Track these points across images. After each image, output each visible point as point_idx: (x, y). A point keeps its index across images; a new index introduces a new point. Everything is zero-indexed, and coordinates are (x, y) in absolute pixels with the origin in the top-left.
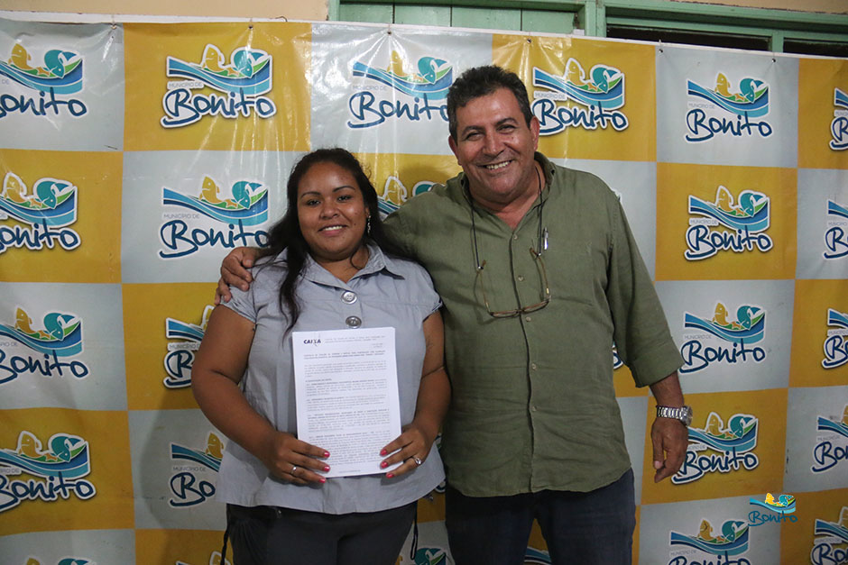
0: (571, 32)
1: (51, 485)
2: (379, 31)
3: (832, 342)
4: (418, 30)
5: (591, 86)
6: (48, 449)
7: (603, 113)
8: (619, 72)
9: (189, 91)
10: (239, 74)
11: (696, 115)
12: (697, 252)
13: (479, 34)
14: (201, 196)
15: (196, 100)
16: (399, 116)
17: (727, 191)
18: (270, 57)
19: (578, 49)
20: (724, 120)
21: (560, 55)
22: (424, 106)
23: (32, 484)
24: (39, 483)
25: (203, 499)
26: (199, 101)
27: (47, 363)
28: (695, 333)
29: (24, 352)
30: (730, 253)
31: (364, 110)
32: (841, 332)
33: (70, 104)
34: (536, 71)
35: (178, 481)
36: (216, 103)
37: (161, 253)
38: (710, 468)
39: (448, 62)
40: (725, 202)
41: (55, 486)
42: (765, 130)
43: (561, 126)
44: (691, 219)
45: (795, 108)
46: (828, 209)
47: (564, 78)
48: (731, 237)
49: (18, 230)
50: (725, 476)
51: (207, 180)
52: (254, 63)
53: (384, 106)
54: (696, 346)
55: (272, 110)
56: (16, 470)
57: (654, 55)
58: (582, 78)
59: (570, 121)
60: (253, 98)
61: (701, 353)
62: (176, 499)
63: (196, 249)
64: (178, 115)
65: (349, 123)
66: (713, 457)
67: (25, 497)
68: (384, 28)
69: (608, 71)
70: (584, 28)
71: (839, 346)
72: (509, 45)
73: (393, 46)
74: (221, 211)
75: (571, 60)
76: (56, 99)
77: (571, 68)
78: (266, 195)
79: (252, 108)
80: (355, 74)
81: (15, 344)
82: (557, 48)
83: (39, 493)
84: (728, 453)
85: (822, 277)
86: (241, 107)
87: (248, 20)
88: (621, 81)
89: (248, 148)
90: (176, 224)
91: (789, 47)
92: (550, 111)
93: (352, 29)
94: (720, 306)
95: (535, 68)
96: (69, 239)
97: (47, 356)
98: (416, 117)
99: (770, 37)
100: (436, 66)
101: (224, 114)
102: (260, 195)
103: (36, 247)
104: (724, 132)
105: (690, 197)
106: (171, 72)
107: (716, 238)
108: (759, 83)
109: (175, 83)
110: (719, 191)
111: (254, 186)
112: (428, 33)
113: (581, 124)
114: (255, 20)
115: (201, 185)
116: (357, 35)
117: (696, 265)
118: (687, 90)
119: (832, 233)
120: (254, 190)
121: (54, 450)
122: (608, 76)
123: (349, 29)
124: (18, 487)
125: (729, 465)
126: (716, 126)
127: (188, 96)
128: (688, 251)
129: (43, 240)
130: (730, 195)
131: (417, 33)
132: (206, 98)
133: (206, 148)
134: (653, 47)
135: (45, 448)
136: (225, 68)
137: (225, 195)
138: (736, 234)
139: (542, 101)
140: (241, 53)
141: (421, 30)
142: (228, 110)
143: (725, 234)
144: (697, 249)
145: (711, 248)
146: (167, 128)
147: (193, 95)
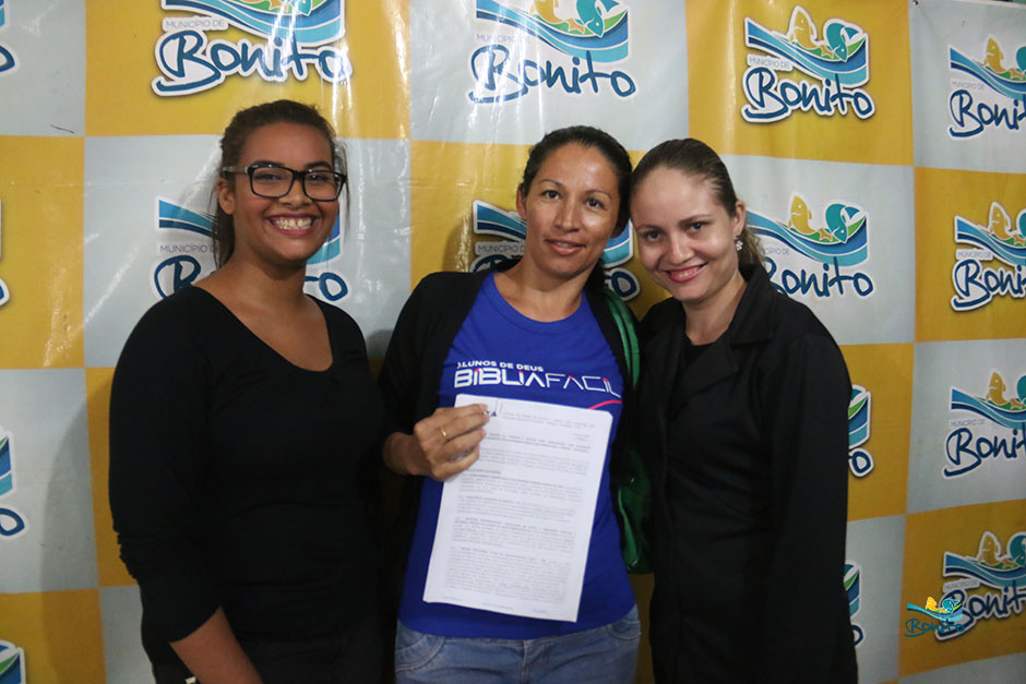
5: (826, 51)
8: (861, 31)
9: (203, 34)
10: (289, 8)
11: (961, 99)
12: (967, 299)
15: (216, 48)
17: (1003, 211)
20: (996, 107)
22: (587, 70)
26: (222, 53)
28: (965, 417)
30: (1008, 298)
31: (496, 75)
34: (749, 23)
36: (249, 57)
38: (984, 614)
40: (999, 228)
43: (785, 110)
44: (959, 251)
47: (788, 37)
48: (1009, 277)
50: (1005, 623)
53: (527, 67)
54: (965, 436)
55: (345, 70)
57: (906, 9)
59: (797, 102)
60: (312, 48)
61: (972, 446)
64: (183, 75)
65: (472, 95)
66: (988, 597)
69: (848, 30)
75: (798, 9)
77: (798, 23)
79: (311, 66)
80: (480, 15)
84: (1006, 590)
86: (293, 64)
88: (864, 45)
90: (182, 263)
92: (769, 86)
94: (996, 376)
95: (747, 20)
98: (576, 89)
100: (603, 9)
101: (263, 75)
104: (997, 124)
105: (957, 218)
106: (170, 2)
107: (990, 277)
109: (177, 20)
110: (992, 208)
113: (812, 107)
117: (966, 319)
118: (950, 61)
122: (847, 36)
125: (1008, 607)
126: (986, 115)
127: (200, 42)
128: (956, 297)
130: (1005, 216)
132: (232, 45)
138: (1014, 272)
139: (759, 70)
143: (1002, 273)
144: (967, 294)
145: (985, 293)
146: (163, 97)
147: (209, 42)
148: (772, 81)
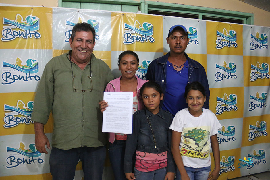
0: (137, 12)
2: (75, 11)
3: (218, 107)
4: (87, 11)
5: (143, 29)
7: (147, 37)
8: (151, 24)
9: (11, 29)
10: (28, 24)
13: (107, 12)
14: (16, 64)
15: (14, 32)
18: (39, 19)
19: (138, 17)
21: (133, 19)
25: (18, 165)
26: (15, 33)
31: (70, 36)
32: (221, 104)
34: (125, 24)
35: (9, 159)
36: (20, 34)
37: (2, 83)
39: (97, 21)
42: (197, 42)
43: (133, 41)
45: (205, 36)
46: (216, 67)
47: (134, 26)
51: (18, 59)
52: (33, 21)
55: (39, 36)
57: (162, 20)
59: (136, 40)
60: (33, 32)
62: (8, 165)
63: (14, 81)
65: (65, 40)
68: (76, 10)
69: (148, 24)
70: (141, 11)
71: (220, 108)
72: (117, 16)
73: (79, 16)
74: (23, 69)
75: (136, 21)
77: (136, 23)
78: (38, 64)
79: (33, 35)
80: (67, 24)
82: (132, 17)
85: (215, 87)
86: (29, 35)
87: (31, 6)
88: (152, 27)
89: (32, 48)
90: (7, 73)
91: (204, 18)
92: (130, 36)
93: (66, 10)
95: (125, 23)
99: (198, 15)
100: (93, 22)
101: (23, 37)
102: (36, 63)
106: (5, 23)
108: (194, 28)
109: (6, 26)
111: (34, 61)
112: (91, 12)
114: (34, 6)
115: (16, 60)
116: (67, 12)
119: (217, 74)
120: (34, 62)
122: (148, 26)
123: (65, 10)
127: (11, 31)
131: (87, 12)
132: (17, 32)
133: (18, 48)
134: (162, 17)
136: (23, 22)
137: (24, 64)
139: (127, 33)
140: (29, 17)
141: (89, 11)
142: (25, 36)
146: (3, 42)
147: (12, 31)
148: (130, 35)
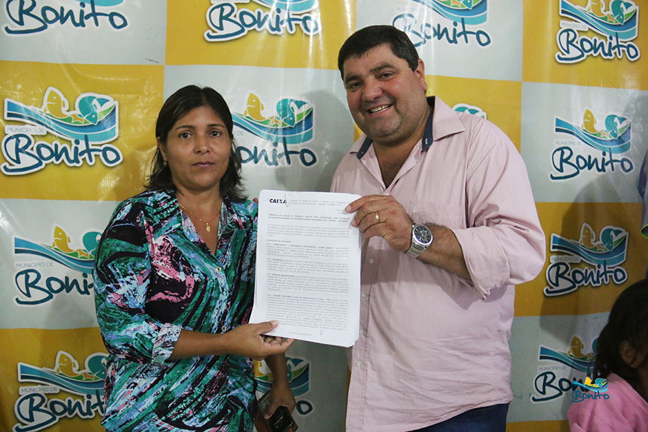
1: (89, 403)
5: (610, 18)
6: (85, 369)
8: (634, 4)
15: (242, 14)
16: (439, 38)
22: (462, 30)
23: (70, 402)
24: (76, 402)
26: (245, 17)
27: (85, 282)
29: (61, 271)
33: (111, 16)
34: (562, 1)
36: (262, 19)
41: (92, 405)
43: (582, 55)
49: (56, 146)
51: (252, 97)
53: (426, 28)
55: (317, 28)
56: (55, 389)
58: (602, 10)
60: (298, 15)
64: (223, 29)
67: (63, 415)
74: (265, 128)
76: (97, 11)
78: (312, 113)
81: (51, 264)
83: (77, 411)
88: (636, 13)
92: (573, 40)
96: (111, 156)
97: (85, 275)
98: (455, 41)
103: (75, 164)
111: (300, 104)
113: (600, 54)
115: (246, 102)
120: (299, 108)
121: (90, 369)
124: (56, 406)
129: (83, 157)
135: (82, 367)
139: (567, 31)
142: (274, 26)
147: (238, 10)
148: (575, 37)
